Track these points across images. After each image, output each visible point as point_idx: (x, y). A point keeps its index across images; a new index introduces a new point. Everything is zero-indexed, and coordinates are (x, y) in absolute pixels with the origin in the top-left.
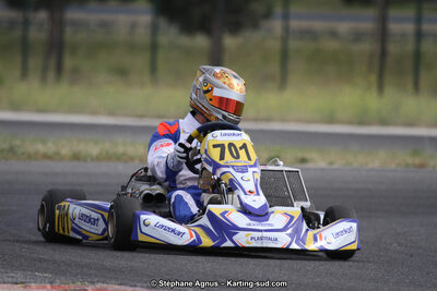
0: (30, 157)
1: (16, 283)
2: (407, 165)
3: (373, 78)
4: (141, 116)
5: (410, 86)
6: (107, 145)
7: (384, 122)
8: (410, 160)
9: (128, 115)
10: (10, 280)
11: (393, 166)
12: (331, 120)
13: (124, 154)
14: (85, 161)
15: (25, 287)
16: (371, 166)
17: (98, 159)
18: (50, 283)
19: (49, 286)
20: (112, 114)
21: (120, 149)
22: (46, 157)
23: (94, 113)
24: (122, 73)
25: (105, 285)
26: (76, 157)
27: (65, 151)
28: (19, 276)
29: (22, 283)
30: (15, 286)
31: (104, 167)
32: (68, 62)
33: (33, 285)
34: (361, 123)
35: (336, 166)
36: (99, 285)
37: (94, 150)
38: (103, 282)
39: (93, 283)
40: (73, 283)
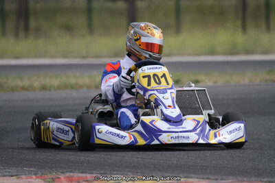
0: (13, 89)
1: (12, 176)
2: (267, 81)
3: (239, 23)
4: (84, 57)
5: (264, 27)
6: (64, 79)
7: (248, 52)
8: (268, 77)
9: (76, 57)
10: (8, 174)
11: (257, 82)
12: (212, 53)
13: (76, 84)
14: (50, 90)
15: (18, 178)
16: (242, 83)
17: (59, 88)
18: (35, 174)
19: (34, 176)
20: (64, 57)
21: (73, 81)
22: (23, 89)
23: (53, 57)
24: (69, 29)
25: (71, 174)
26: (44, 88)
27: (36, 84)
28: (14, 171)
29: (16, 175)
30: (12, 178)
31: (64, 94)
32: (32, 23)
33: (24, 176)
34: (233, 54)
35: (219, 84)
36: (68, 174)
37: (56, 82)
38: (70, 172)
39: (63, 173)
40: (51, 173)
